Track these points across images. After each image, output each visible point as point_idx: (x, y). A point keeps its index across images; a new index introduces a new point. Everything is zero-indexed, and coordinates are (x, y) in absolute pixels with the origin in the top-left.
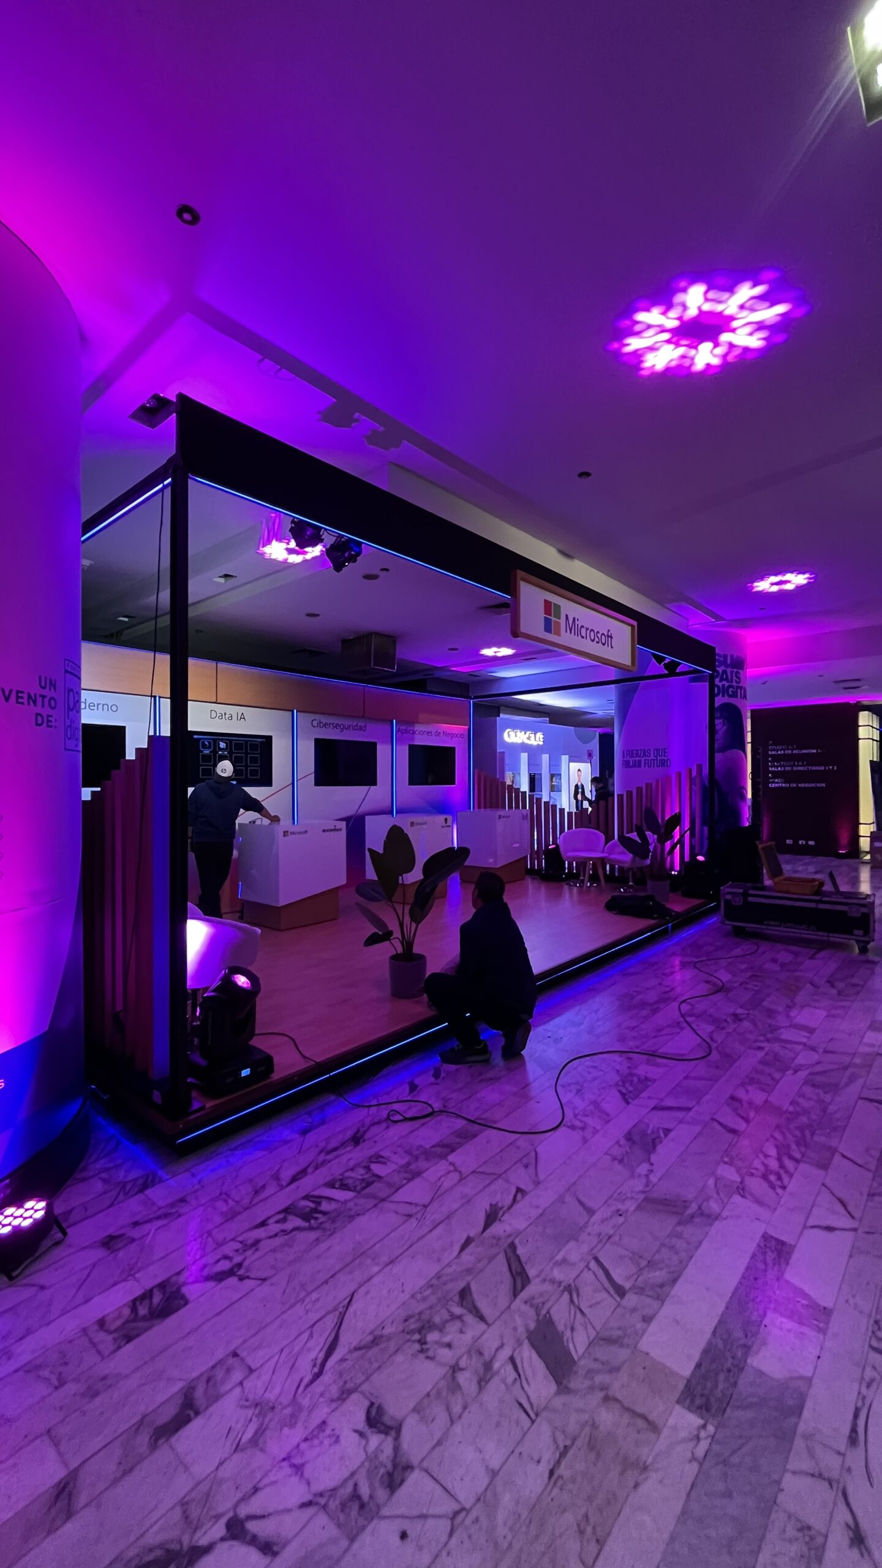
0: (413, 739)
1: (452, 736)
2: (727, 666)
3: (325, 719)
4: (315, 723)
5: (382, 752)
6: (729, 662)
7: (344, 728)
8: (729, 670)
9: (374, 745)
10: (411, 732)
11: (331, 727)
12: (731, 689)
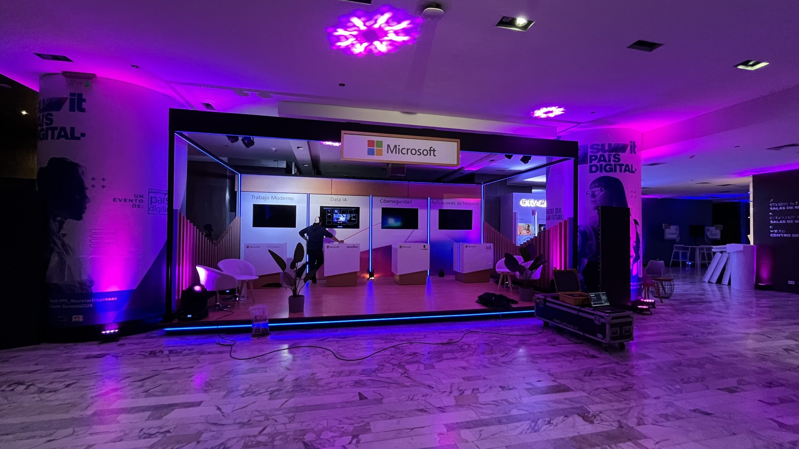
0: (442, 207)
1: (470, 204)
2: (604, 151)
3: (387, 199)
4: (382, 201)
5: (421, 214)
6: (607, 148)
7: (398, 202)
8: (606, 155)
9: (417, 210)
10: (440, 203)
11: (391, 202)
12: (608, 167)
